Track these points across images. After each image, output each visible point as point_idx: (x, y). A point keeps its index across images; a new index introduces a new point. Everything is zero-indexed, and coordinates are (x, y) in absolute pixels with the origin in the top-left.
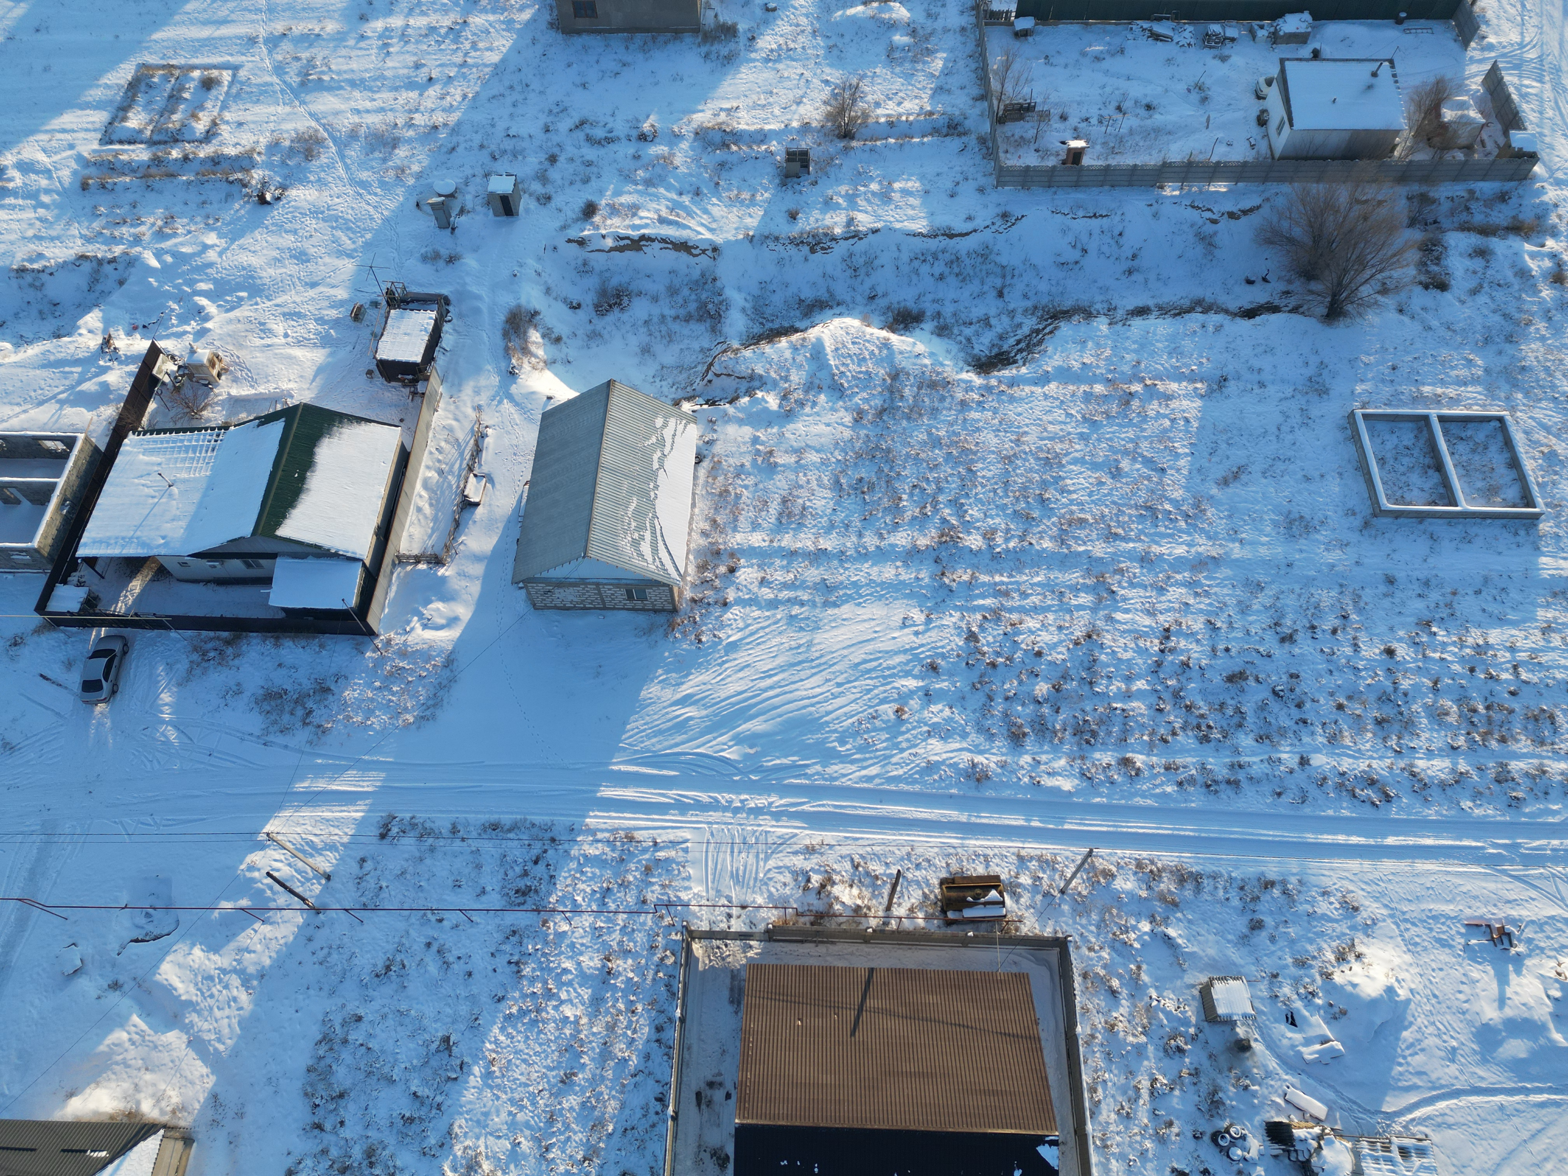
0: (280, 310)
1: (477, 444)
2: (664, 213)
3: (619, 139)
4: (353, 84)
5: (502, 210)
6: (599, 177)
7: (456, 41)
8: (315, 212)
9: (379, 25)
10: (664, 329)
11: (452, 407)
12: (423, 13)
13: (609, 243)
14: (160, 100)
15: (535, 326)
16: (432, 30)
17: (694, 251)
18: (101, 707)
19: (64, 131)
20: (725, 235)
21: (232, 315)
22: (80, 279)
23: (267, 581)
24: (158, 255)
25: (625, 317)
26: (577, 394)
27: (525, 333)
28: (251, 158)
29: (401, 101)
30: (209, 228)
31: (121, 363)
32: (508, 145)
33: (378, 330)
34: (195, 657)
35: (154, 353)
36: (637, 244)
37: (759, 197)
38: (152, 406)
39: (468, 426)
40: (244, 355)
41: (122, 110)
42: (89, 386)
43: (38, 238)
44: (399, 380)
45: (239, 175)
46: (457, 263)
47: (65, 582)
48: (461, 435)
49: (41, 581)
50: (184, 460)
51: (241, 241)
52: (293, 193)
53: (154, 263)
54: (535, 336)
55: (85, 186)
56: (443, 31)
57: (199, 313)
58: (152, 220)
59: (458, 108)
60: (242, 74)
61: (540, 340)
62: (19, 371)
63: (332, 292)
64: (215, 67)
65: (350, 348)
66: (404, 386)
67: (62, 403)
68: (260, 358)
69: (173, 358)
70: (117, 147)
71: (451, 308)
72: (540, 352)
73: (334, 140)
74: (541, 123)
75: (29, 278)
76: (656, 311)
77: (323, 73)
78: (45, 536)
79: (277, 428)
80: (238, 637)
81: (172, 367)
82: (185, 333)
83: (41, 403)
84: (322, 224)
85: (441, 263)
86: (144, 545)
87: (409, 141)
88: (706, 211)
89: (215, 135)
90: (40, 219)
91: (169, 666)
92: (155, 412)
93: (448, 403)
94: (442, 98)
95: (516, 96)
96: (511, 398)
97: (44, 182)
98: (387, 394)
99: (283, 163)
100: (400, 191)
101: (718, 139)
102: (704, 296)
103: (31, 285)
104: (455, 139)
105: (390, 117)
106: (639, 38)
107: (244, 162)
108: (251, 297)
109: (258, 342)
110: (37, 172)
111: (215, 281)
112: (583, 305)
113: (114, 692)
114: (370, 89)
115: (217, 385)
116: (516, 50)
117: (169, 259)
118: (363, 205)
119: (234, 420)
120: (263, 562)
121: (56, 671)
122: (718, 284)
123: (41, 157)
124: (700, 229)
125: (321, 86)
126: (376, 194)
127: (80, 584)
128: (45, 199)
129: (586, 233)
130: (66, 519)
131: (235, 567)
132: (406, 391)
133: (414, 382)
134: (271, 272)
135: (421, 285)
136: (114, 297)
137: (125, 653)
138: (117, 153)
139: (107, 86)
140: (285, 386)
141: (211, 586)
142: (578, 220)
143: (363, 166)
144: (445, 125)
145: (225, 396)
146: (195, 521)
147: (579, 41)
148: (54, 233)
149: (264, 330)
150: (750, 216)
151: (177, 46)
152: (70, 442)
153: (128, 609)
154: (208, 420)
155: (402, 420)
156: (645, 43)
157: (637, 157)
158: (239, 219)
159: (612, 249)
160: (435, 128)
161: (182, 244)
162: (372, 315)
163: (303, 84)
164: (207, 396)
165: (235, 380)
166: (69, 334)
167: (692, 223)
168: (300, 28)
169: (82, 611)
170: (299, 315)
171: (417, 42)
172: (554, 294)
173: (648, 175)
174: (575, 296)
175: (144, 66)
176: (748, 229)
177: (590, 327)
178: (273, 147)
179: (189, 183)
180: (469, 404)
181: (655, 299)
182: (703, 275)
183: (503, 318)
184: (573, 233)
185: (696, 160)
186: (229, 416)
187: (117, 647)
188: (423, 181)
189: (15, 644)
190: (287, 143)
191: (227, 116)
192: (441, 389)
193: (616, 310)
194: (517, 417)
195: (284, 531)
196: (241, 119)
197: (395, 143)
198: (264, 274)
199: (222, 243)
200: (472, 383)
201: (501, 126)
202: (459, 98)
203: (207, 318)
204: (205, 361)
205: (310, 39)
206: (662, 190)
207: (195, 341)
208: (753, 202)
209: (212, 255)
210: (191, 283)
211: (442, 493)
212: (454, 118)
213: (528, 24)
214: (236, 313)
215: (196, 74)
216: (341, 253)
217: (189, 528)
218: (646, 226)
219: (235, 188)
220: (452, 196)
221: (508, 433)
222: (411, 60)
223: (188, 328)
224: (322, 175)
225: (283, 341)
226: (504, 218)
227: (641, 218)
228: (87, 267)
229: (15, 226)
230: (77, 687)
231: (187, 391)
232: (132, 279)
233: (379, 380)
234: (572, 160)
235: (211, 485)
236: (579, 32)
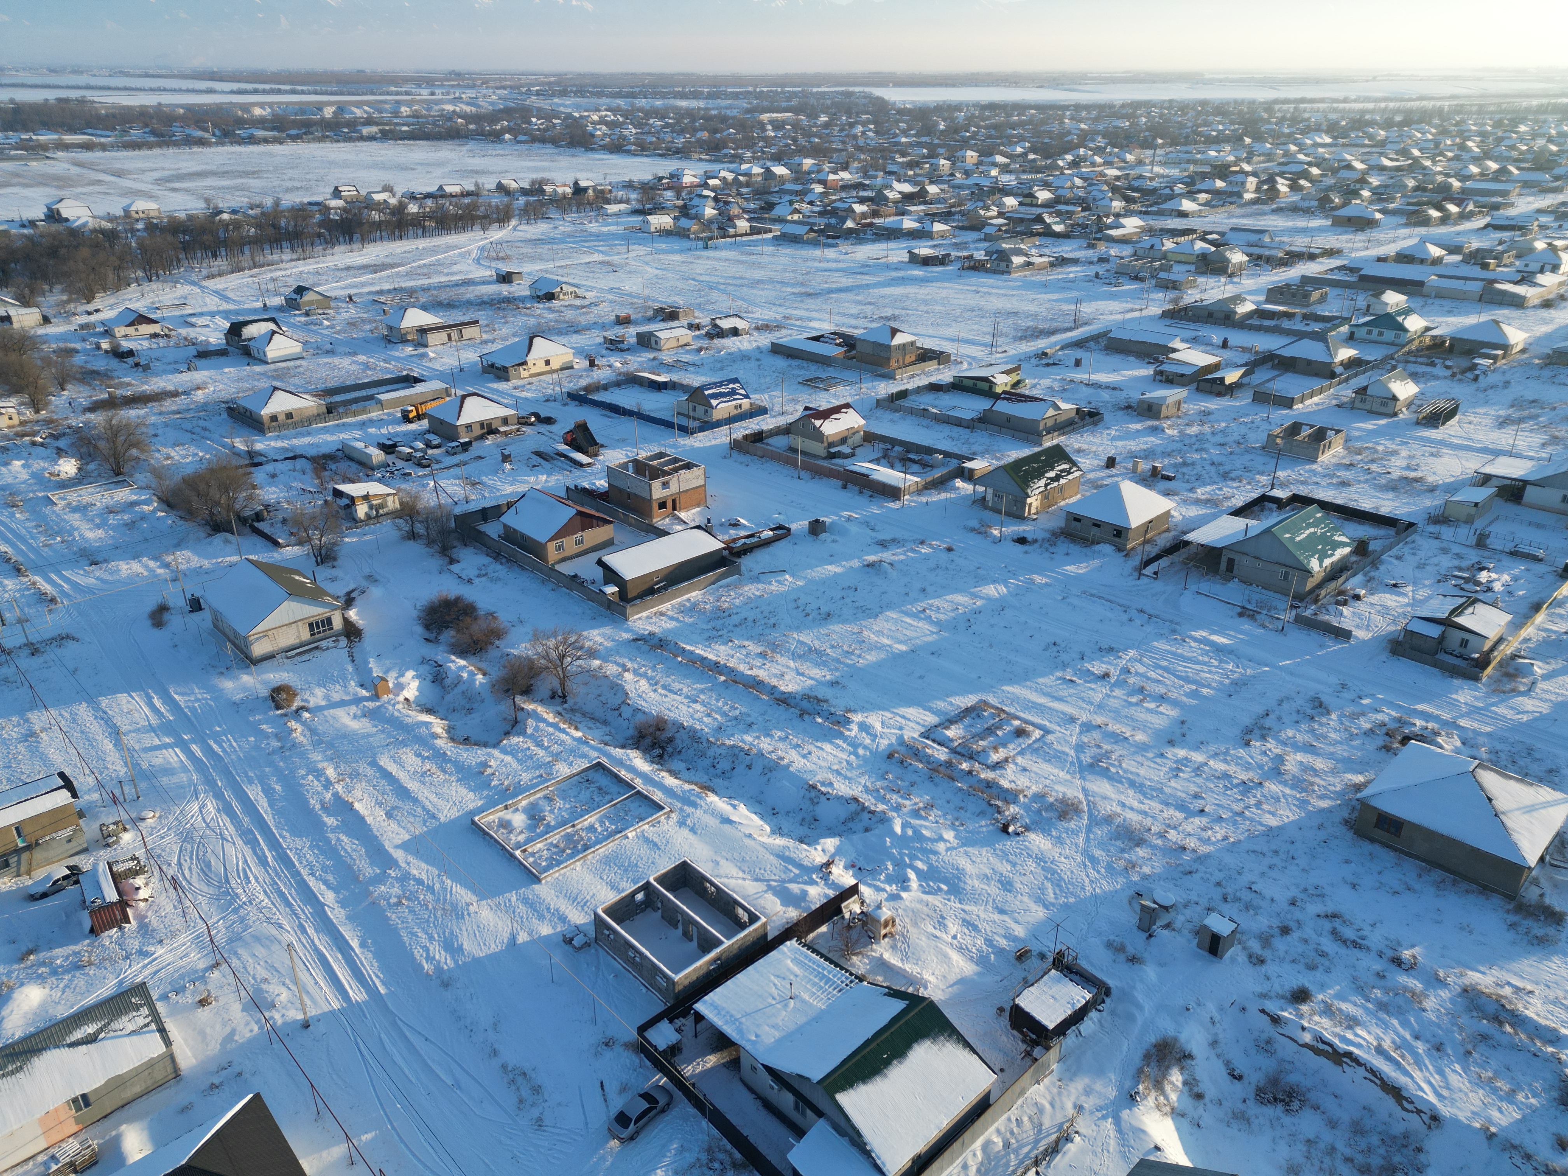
0: (963, 915)
1: (1057, 1141)
2: (1387, 1045)
3: (1368, 949)
4: (1132, 784)
5: (1207, 946)
6: (1328, 971)
7: (1243, 793)
8: (1040, 859)
9: (1181, 753)
10: (1327, 1161)
11: (1055, 1090)
12: (1225, 761)
13: (1307, 1038)
14: (979, 727)
15: (1182, 1069)
16: (1226, 776)
17: (1405, 1103)
18: (614, 1143)
19: (903, 717)
20: (1454, 1111)
21: (926, 897)
22: (842, 812)
23: (800, 1133)
24: (904, 826)
25: (1287, 1120)
26: (1190, 1165)
27: (1168, 1068)
28: (1016, 796)
29: (1165, 815)
30: (953, 827)
31: (826, 884)
32: (1246, 896)
33: (1031, 979)
34: (704, 1157)
35: (853, 891)
36: (1339, 1057)
37: (1520, 1097)
38: (824, 929)
39: (1059, 1119)
40: (913, 932)
41: (951, 722)
42: (794, 888)
43: (838, 772)
44: (1022, 1033)
45: (1000, 803)
46: (1137, 966)
47: (671, 1021)
48: (1047, 1123)
49: (659, 1008)
50: (815, 984)
51: (969, 849)
52: (1032, 836)
53: (898, 829)
54: (1176, 1077)
55: (890, 756)
56: (1235, 781)
57: (903, 883)
58: (918, 800)
59: (1214, 844)
60: (1050, 738)
61: (1179, 1084)
62: (761, 849)
63: (1013, 925)
64: (1033, 724)
65: (999, 978)
66: (1024, 1041)
67: (770, 888)
68: (923, 942)
69: (862, 903)
70: (929, 742)
71: (1107, 1000)
72: (1173, 1097)
73: (1090, 815)
74: (1290, 894)
75: (813, 794)
76: (1327, 1137)
77: (1113, 765)
78: (686, 977)
79: (899, 1005)
80: (743, 1166)
81: (857, 909)
82: (884, 890)
83: (757, 880)
84: (1039, 870)
85: (1122, 958)
86: (740, 1031)
87: (1154, 847)
88: (1441, 1072)
89: (1002, 768)
90: (848, 762)
91: (682, 1149)
92: (823, 934)
93: (1053, 1084)
94: (1204, 829)
95: (1276, 860)
96: (1117, 1121)
97: (868, 741)
98: (1004, 1038)
99: (1039, 812)
100: (1121, 880)
101: (1491, 1008)
102: (1397, 1159)
103: (811, 799)
104: (1196, 866)
105: (1148, 822)
106: (1437, 874)
107: (1011, 796)
108: (948, 892)
109: (930, 929)
110: (868, 733)
111: (931, 866)
112: (1245, 1080)
113: (632, 1138)
114: (1145, 795)
115: (878, 942)
116: (1299, 825)
117: (910, 832)
118: (1083, 874)
119: (871, 978)
120: (809, 1112)
121: (612, 1088)
122: (1422, 1157)
123: (878, 726)
124: (1424, 1086)
125: (1105, 774)
126: (1098, 872)
127: (679, 1030)
128: (861, 751)
129: (1286, 1014)
130: (709, 974)
131: (786, 1100)
132: (1023, 1047)
133: (1034, 1043)
134: (976, 883)
135: (1092, 964)
136: (855, 837)
137: (663, 1111)
138: (927, 746)
139: (951, 704)
140: (927, 976)
141: (759, 1103)
142: (1283, 997)
143: (1101, 845)
144: (1194, 851)
145: (877, 955)
146: (788, 1039)
147: (1367, 847)
148: (849, 774)
149: (941, 923)
150: (1500, 1110)
151: (1015, 700)
152: (753, 918)
153: (692, 1076)
154: (853, 965)
155: (1002, 1070)
156: (1443, 881)
157: (1380, 976)
158: (979, 833)
159: (1305, 1045)
160: (1184, 849)
161: (926, 827)
162: (1034, 963)
163: (1091, 766)
164: (865, 946)
165: (894, 947)
166: (809, 844)
167: (1417, 1075)
168: (1114, 727)
169: (663, 1053)
170: (975, 928)
171: (1207, 779)
172: (1219, 1051)
173: (1385, 999)
174: (1241, 1066)
175: (985, 703)
176: (1491, 1122)
177: (1242, 1106)
178: (1039, 797)
179: (961, 789)
180: (1073, 1098)
181: (1333, 1124)
182: (1406, 1136)
183: (1153, 1041)
184: (1271, 1006)
185: (1453, 1016)
186: (870, 972)
187: (662, 1101)
188: (1146, 883)
189: (607, 1044)
190: (1051, 800)
191: (1019, 760)
192: (1054, 1066)
193: (1280, 1107)
194: (1113, 1144)
195: (842, 1098)
196: (1028, 767)
197: (1140, 842)
198: (969, 882)
199: (955, 843)
200: (1087, 1080)
201: (1247, 878)
202: (1219, 837)
203: (906, 889)
204: (883, 919)
205: (1118, 738)
206: (1395, 1022)
207: (887, 900)
208: (1510, 1096)
209: (941, 847)
210: (913, 857)
211: (996, 1166)
212: (1205, 849)
213: (1322, 811)
214: (929, 898)
215: (1017, 723)
216: (1040, 900)
217: (779, 1041)
218: (1359, 1046)
219: (990, 810)
220: (1166, 908)
221: (1095, 1153)
222: (1193, 789)
223: (888, 888)
224: (1064, 835)
225: (950, 940)
226: (1206, 954)
227: (1357, 1035)
228: (853, 807)
229: (830, 758)
230: (614, 1112)
231: (854, 934)
232: (876, 832)
233: (1005, 1021)
234: (1306, 941)
235: (819, 1018)
236: (1372, 840)
